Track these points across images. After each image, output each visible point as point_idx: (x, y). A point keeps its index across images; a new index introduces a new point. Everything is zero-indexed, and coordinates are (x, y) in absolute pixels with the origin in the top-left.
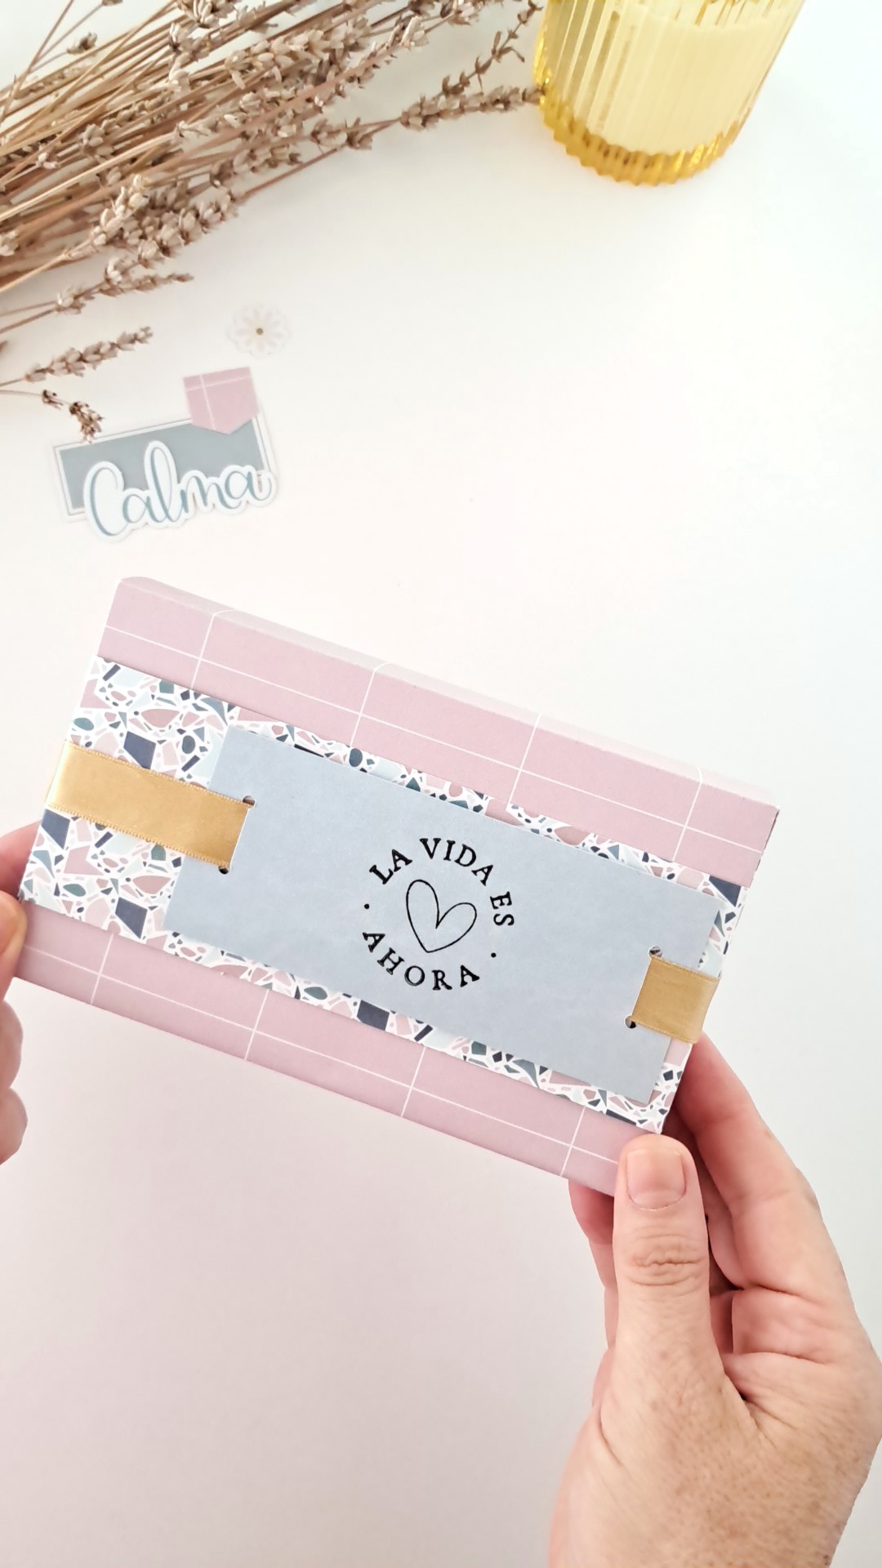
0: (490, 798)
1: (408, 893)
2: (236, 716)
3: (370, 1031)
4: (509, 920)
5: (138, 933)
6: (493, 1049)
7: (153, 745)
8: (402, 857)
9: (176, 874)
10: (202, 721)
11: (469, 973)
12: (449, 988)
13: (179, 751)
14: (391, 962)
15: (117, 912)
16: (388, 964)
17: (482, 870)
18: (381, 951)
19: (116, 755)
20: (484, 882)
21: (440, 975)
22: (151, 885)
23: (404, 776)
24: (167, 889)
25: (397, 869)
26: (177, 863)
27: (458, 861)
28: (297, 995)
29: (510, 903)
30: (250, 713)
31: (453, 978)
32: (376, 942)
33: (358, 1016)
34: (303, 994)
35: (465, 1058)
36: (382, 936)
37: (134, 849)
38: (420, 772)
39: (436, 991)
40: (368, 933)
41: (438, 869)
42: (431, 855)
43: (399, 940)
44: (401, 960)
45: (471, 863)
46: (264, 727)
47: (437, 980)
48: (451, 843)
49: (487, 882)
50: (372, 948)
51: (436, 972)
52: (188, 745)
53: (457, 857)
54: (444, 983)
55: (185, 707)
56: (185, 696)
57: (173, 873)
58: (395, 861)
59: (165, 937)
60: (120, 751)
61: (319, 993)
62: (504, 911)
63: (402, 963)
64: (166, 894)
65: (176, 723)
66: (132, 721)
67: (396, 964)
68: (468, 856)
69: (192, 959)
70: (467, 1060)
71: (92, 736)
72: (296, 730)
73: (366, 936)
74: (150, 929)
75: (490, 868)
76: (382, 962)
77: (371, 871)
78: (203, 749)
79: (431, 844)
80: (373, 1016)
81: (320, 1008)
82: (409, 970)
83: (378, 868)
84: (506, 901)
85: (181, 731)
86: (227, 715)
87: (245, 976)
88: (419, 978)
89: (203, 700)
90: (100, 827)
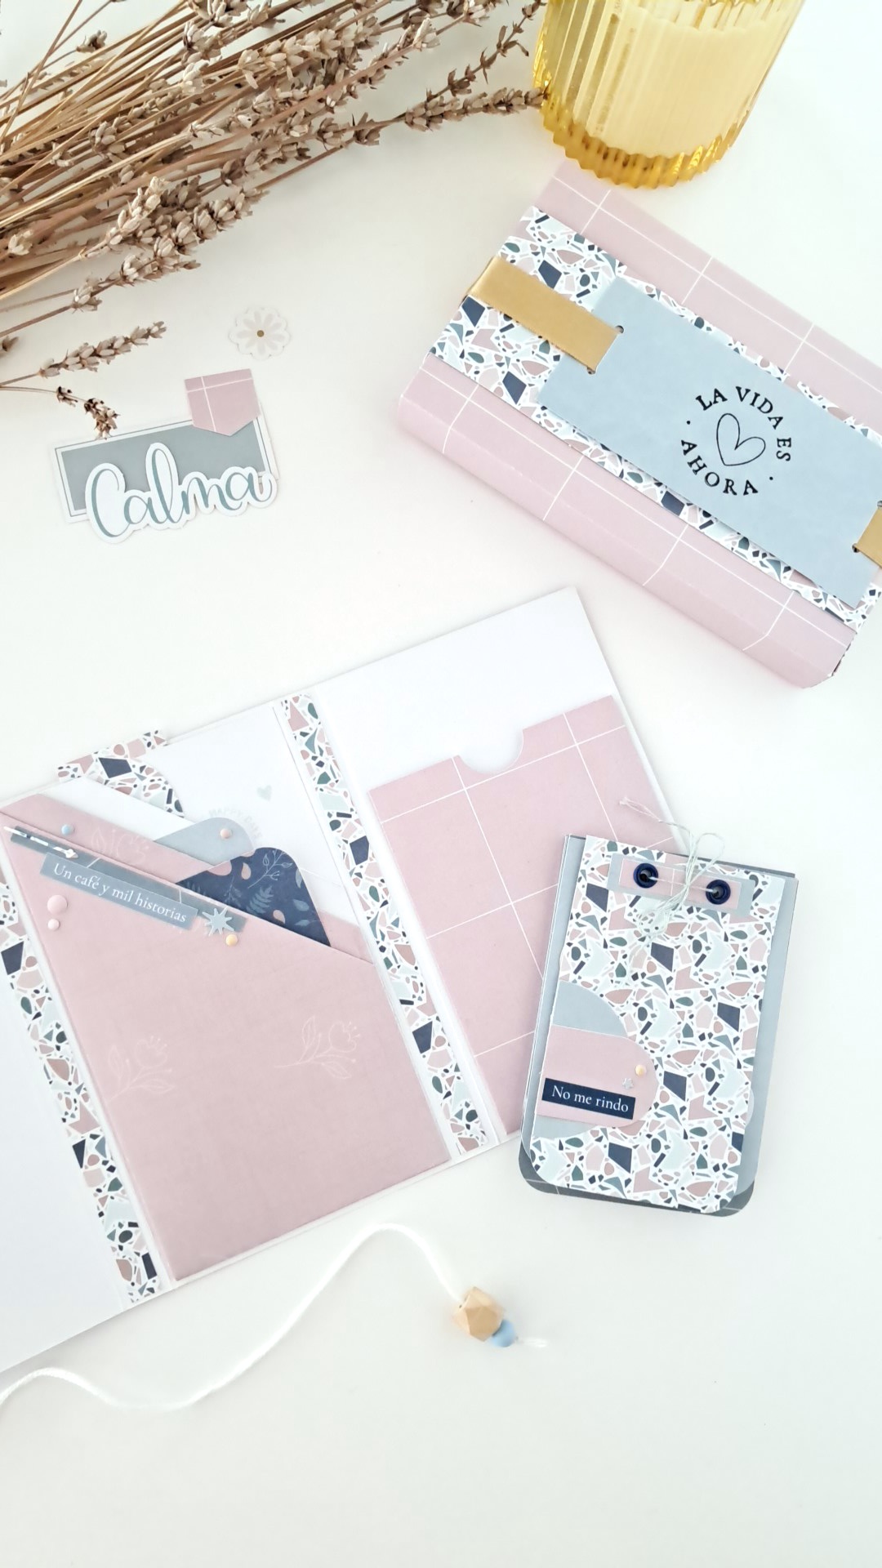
0: (788, 375)
1: (720, 421)
2: (623, 272)
3: (667, 514)
4: (787, 457)
5: (516, 400)
6: (754, 548)
7: (560, 274)
8: (720, 395)
9: (554, 366)
10: (599, 268)
11: (751, 486)
12: (735, 493)
13: (577, 283)
14: (697, 465)
15: (504, 381)
16: (695, 467)
17: (775, 418)
18: (692, 455)
19: (532, 273)
20: (775, 427)
21: (730, 483)
22: (535, 368)
23: (730, 345)
24: (545, 375)
25: (715, 402)
26: (557, 358)
27: (759, 408)
28: (622, 475)
29: (790, 446)
30: (635, 272)
31: (739, 487)
32: (690, 449)
33: (662, 501)
34: (625, 475)
35: (732, 549)
36: (694, 446)
37: (528, 341)
38: (742, 345)
39: (725, 494)
40: (685, 441)
41: (743, 409)
42: (742, 399)
43: (706, 451)
44: (704, 466)
45: (769, 411)
46: (640, 285)
47: (727, 486)
48: (757, 395)
49: (777, 427)
50: (686, 452)
51: (728, 481)
52: (585, 280)
53: (759, 405)
54: (732, 490)
55: (589, 255)
56: (591, 248)
57: (552, 364)
58: (715, 397)
59: (535, 408)
60: (535, 272)
61: (637, 478)
62: (785, 450)
63: (705, 468)
64: (543, 378)
65: (580, 264)
66: (550, 254)
67: (700, 468)
68: (767, 407)
69: (551, 430)
70: (734, 551)
71: (517, 256)
72: (662, 293)
73: (683, 443)
74: (525, 399)
75: (781, 419)
76: (691, 464)
77: (697, 399)
78: (594, 286)
79: (743, 392)
80: (672, 503)
81: (635, 489)
82: (709, 474)
83: (702, 398)
84: (787, 443)
85: (582, 270)
86: (617, 269)
87: (586, 452)
88: (715, 481)
89: (604, 254)
90: (507, 317)
